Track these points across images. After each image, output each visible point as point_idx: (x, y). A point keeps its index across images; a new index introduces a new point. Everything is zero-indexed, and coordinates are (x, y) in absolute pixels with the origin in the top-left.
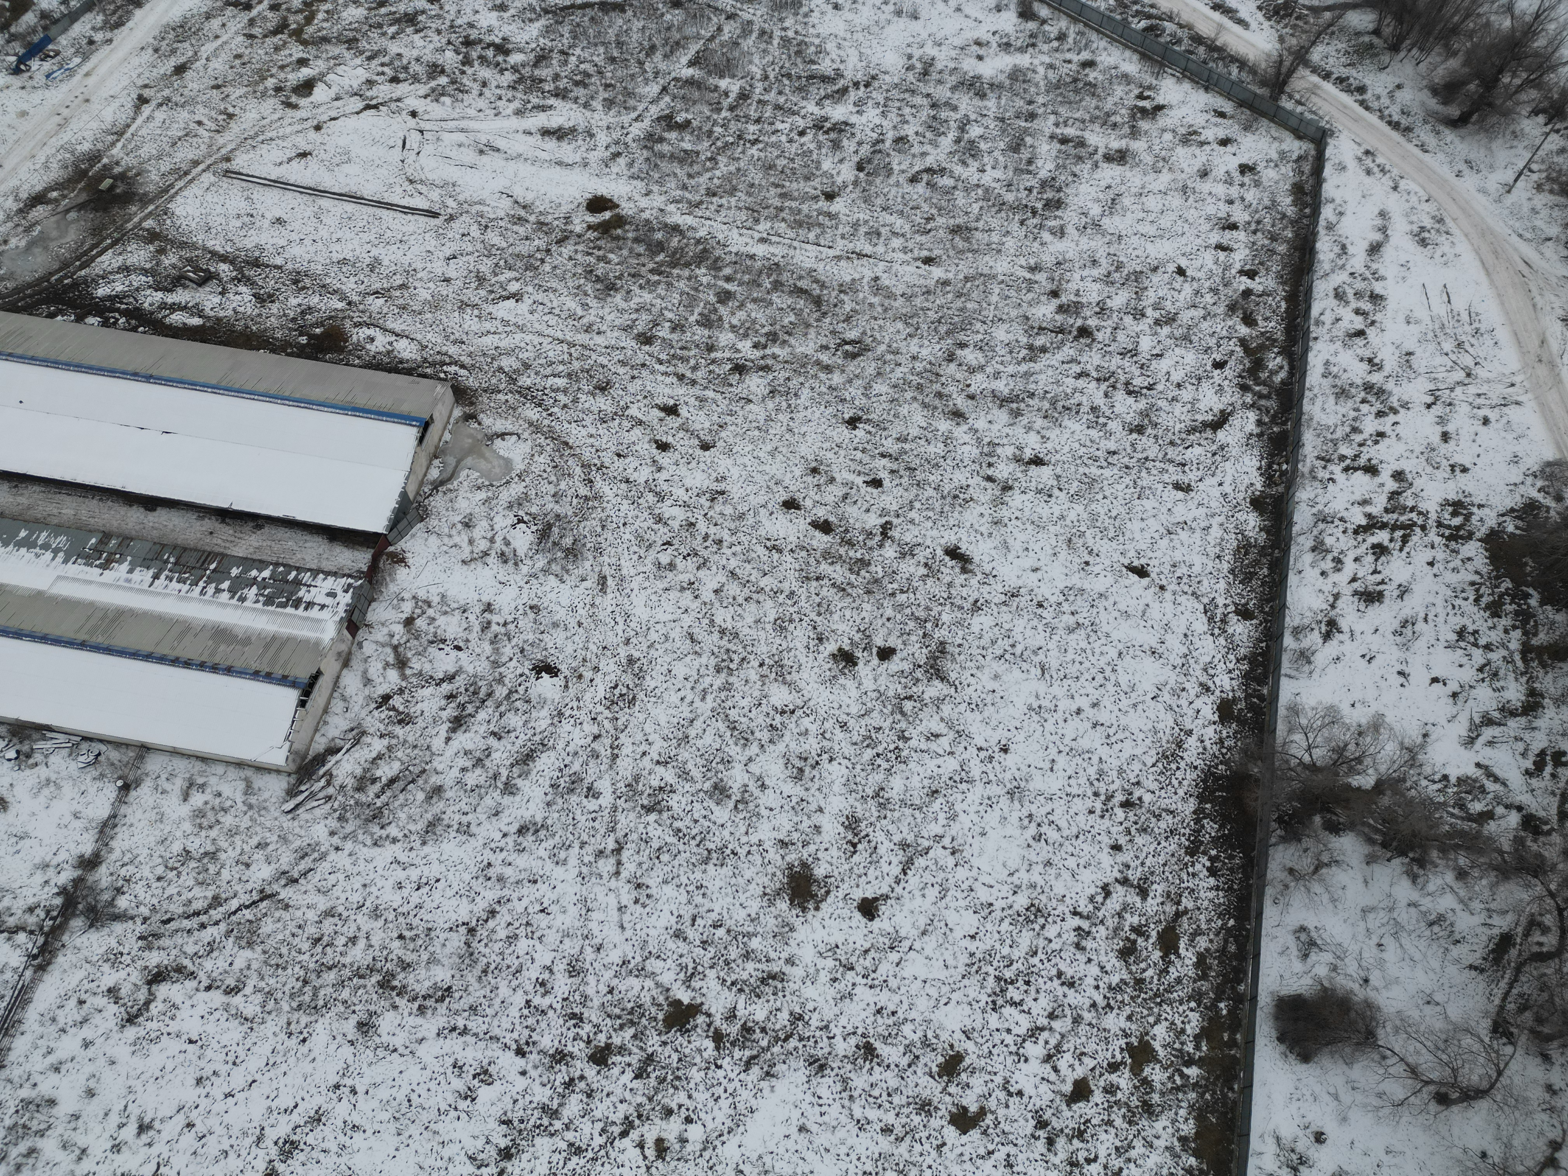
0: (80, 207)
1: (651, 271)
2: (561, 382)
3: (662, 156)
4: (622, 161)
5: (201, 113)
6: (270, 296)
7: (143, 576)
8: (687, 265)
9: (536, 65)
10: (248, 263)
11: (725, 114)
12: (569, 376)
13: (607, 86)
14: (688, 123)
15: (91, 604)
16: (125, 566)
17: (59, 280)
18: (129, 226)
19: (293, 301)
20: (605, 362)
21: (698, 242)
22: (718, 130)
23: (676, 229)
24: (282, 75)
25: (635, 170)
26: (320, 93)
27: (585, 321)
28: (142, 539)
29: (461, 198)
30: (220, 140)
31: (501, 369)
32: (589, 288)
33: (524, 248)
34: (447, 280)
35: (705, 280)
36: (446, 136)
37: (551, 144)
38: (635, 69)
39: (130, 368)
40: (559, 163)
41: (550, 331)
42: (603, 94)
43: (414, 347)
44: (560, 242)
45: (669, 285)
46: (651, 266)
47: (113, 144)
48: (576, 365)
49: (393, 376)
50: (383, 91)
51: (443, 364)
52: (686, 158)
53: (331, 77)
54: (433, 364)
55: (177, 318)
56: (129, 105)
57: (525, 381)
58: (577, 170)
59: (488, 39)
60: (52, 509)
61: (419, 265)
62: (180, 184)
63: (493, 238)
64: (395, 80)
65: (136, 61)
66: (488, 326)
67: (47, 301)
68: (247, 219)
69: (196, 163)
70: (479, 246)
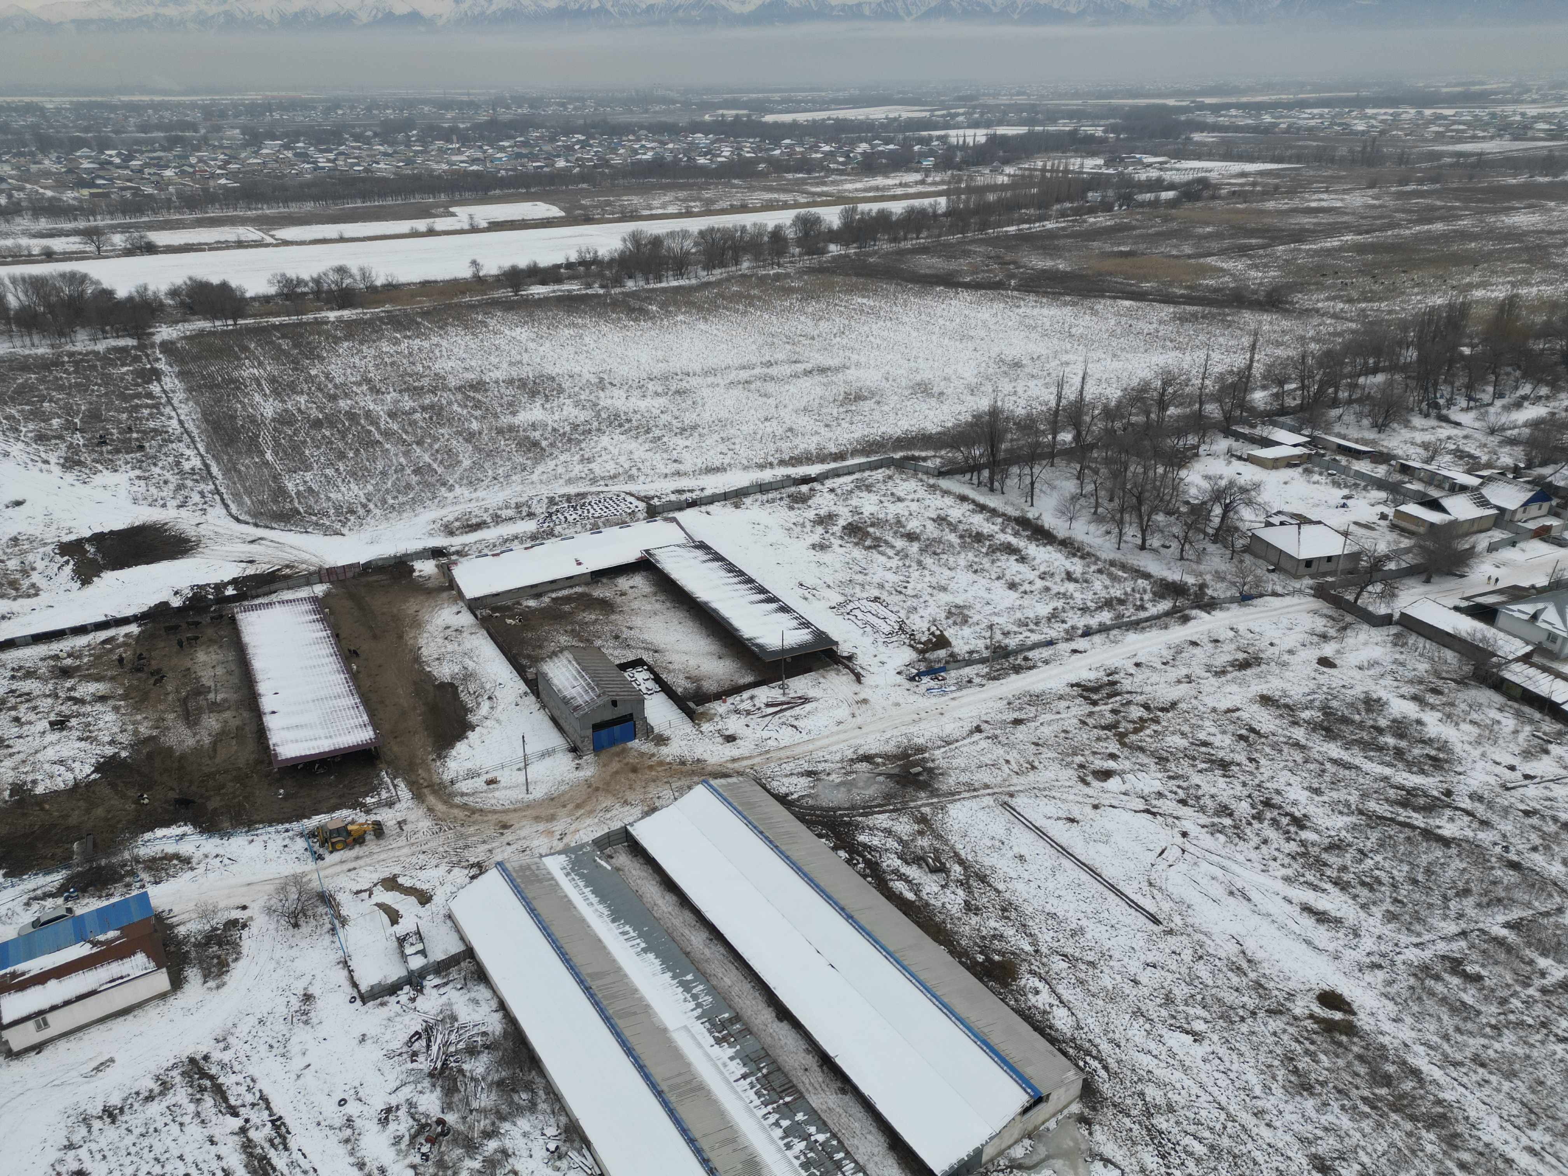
0: (889, 776)
1: (1364, 1099)
2: (1199, 1149)
3: (1432, 993)
4: (1381, 975)
5: (1013, 756)
6: (977, 909)
7: (737, 1068)
8: (1413, 1118)
9: (1326, 850)
10: (977, 875)
11: (1531, 991)
12: (1212, 1148)
13: (1396, 901)
14: (1478, 978)
15: (689, 1065)
16: (731, 1052)
17: (842, 816)
18: (912, 804)
19: (992, 923)
20: (1260, 1159)
21: (1439, 1102)
22: (1516, 1003)
23: (1416, 1073)
24: (1091, 758)
25: (1392, 990)
26: (1113, 783)
27: (1259, 1103)
28: (757, 1038)
29: (1190, 921)
30: (1015, 780)
31: (1142, 1094)
32: (1281, 1073)
33: (1230, 997)
34: (1136, 982)
35: (1429, 1148)
36: (1204, 865)
37: (1308, 922)
38: (1436, 899)
39: (842, 903)
40: (1308, 942)
41: (1215, 1090)
42: (1387, 905)
43: (1071, 1021)
44: (1270, 1012)
45: (1380, 1126)
46: (1366, 1093)
47: (939, 747)
48: (1225, 1142)
49: (1036, 1035)
50: (1168, 805)
51: (1088, 1053)
52: (1460, 1009)
53: (1130, 776)
54: (1079, 1048)
55: (899, 886)
56: (968, 727)
57: (1161, 1122)
58: (1324, 957)
59: (1288, 809)
60: (719, 971)
61: (1117, 955)
62: (967, 795)
63: (1203, 970)
64: (1183, 802)
65: (991, 704)
66: (1152, 1046)
67: (824, 825)
68: (997, 844)
69: (987, 786)
70: (1184, 970)
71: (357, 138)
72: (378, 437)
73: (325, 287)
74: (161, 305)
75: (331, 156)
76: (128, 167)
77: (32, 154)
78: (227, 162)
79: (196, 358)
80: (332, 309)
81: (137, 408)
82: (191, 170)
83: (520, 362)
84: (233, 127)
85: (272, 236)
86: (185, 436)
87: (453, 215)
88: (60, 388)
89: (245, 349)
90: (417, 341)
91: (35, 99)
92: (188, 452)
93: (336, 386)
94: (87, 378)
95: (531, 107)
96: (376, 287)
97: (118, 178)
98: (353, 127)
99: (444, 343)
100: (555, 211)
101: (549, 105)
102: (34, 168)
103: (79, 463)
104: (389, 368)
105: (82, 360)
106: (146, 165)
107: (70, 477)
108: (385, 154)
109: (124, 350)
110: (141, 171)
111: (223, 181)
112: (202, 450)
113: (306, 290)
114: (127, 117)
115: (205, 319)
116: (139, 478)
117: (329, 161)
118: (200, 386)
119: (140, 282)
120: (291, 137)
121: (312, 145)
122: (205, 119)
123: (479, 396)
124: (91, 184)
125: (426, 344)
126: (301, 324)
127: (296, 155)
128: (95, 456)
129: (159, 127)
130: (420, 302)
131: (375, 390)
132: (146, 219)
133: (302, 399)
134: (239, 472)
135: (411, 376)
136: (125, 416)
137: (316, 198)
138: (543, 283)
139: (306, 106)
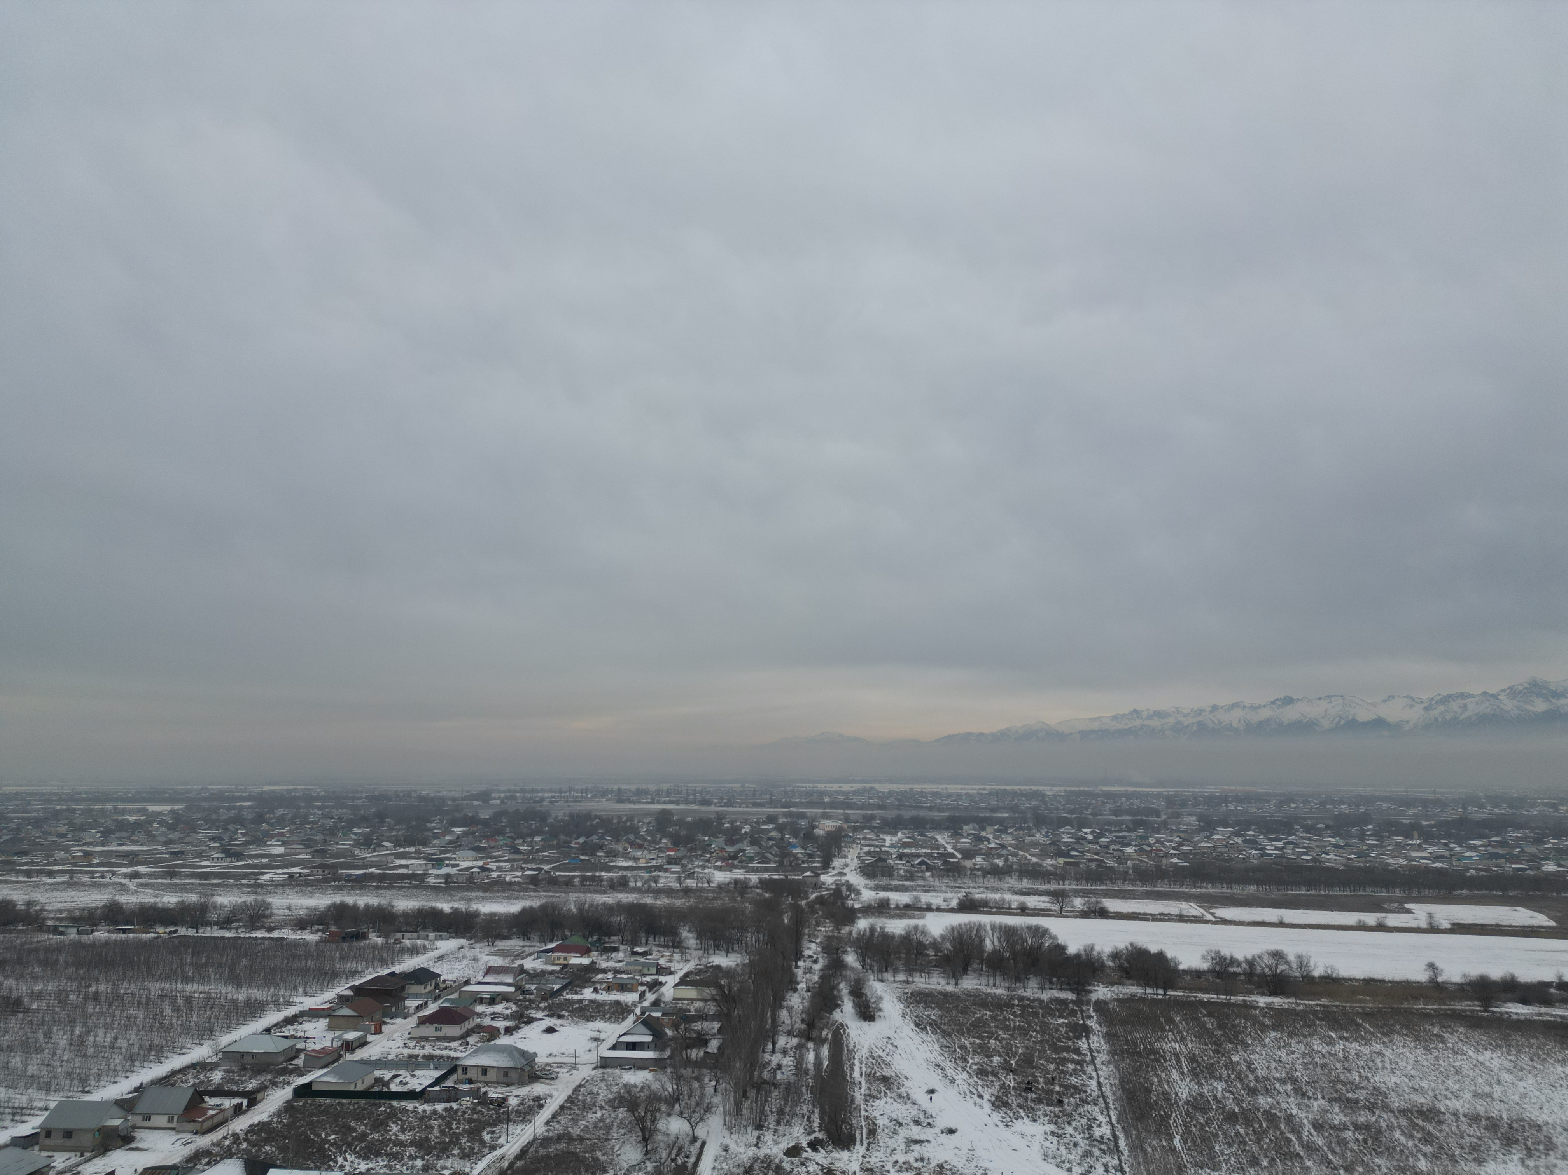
71: (1308, 829)
72: (1298, 1149)
73: (1259, 970)
74: (1103, 965)
75: (1280, 844)
76: (1097, 843)
77: (1029, 828)
78: (1180, 844)
79: (1124, 1022)
80: (1263, 994)
81: (1064, 1061)
82: (1148, 849)
83: (1490, 1095)
84: (1190, 815)
85: (1212, 914)
86: (1101, 1099)
87: (1409, 911)
88: (1006, 1029)
89: (1171, 1021)
90: (1355, 1045)
91: (1041, 788)
92: (1101, 1118)
93: (1257, 1079)
94: (1029, 1023)
95: (1511, 806)
96: (1313, 978)
97: (1088, 851)
98: (1305, 819)
99: (1388, 1053)
100: (1541, 920)
101: (1533, 805)
102: (1028, 839)
103: (1006, 1105)
104: (1319, 1070)
105: (1028, 1006)
106: (1112, 842)
107: (996, 1117)
108: (1336, 846)
109: (1064, 1002)
110: (1107, 847)
111: (1175, 860)
112: (1114, 1118)
113: (1238, 970)
114: (1104, 803)
115: (1139, 985)
116: (1053, 1133)
117: (1277, 849)
118: (1122, 1052)
119: (1089, 941)
120: (1242, 825)
121: (1262, 833)
122: (1167, 807)
123: (1430, 1127)
124: (1067, 855)
125: (1365, 1050)
126: (1229, 1005)
127: (1245, 841)
128: (1021, 1101)
129: (1129, 812)
130: (1361, 1001)
131: (1300, 1093)
132: (1104, 887)
133: (1220, 1086)
134: (1145, 1151)
135: (1344, 1084)
136: (1052, 1067)
137: (1259, 882)
138: (1525, 1002)
139: (1260, 799)
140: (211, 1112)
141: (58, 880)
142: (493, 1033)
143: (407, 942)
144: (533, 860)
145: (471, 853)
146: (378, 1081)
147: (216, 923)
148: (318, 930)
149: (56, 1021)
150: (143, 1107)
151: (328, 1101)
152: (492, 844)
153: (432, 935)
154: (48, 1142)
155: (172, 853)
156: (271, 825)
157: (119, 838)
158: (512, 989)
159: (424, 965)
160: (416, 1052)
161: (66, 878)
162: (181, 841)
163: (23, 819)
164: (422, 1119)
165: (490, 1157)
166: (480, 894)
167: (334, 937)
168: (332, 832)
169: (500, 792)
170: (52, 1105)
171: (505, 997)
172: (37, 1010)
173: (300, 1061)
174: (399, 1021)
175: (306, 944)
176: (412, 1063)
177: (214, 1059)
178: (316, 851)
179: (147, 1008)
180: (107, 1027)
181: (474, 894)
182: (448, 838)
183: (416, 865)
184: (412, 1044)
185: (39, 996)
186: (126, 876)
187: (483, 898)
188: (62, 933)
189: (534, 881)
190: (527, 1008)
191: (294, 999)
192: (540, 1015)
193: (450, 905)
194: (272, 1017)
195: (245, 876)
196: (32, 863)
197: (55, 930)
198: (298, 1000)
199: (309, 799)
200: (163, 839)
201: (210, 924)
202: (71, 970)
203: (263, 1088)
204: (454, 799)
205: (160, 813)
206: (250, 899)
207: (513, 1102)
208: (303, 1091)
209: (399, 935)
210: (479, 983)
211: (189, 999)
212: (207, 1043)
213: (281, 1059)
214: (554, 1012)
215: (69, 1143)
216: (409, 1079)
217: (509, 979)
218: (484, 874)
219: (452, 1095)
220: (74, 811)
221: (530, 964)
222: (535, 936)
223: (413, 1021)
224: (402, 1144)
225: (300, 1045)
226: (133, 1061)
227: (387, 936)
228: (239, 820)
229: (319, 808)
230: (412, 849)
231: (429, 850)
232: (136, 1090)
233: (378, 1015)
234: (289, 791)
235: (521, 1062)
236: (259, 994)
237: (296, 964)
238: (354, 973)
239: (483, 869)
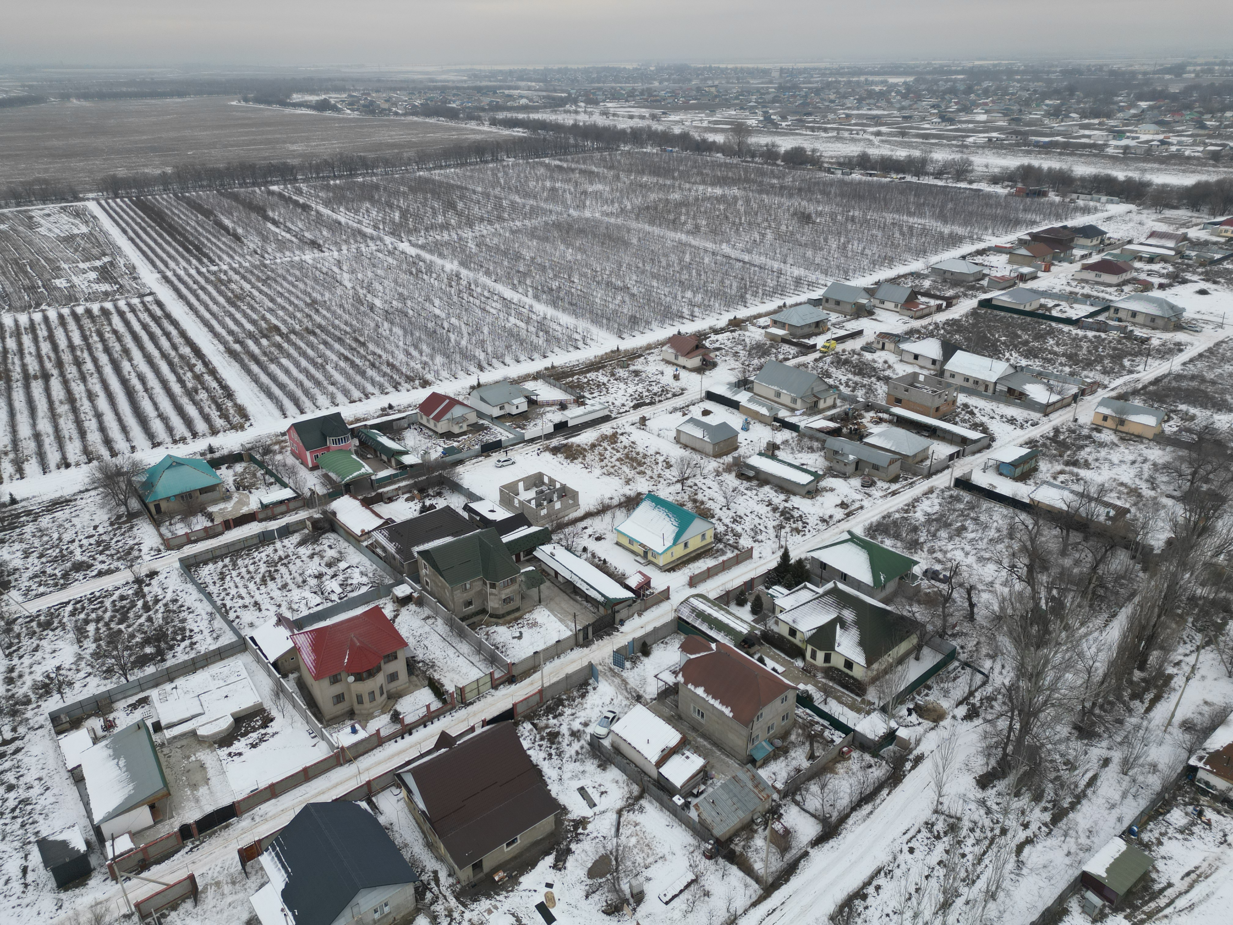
140: (922, 306)
141: (830, 135)
142: (1147, 286)
143: (1081, 203)
144: (1219, 136)
145: (1153, 127)
146: (1042, 306)
147: (932, 174)
148: (1007, 186)
149: (830, 232)
150: (880, 294)
151: (1003, 314)
152: (1177, 118)
153: (1104, 199)
154: (827, 305)
155: (904, 117)
156: (978, 95)
157: (869, 104)
158: (1172, 253)
159: (1094, 223)
160: (1077, 290)
161: (834, 134)
162: (910, 107)
163: (809, 88)
164: (1074, 339)
165: (1127, 378)
166: (1156, 166)
167: (1019, 193)
168: (1027, 103)
169: (1196, 64)
170: (829, 284)
171: (1164, 259)
172: (820, 223)
173: (985, 283)
174: (1065, 265)
175: (997, 196)
176: (1072, 298)
177: (926, 272)
178: (1013, 119)
179: (883, 231)
180: (860, 240)
181: (1149, 165)
182: (1133, 111)
183: (1097, 136)
184: (1074, 284)
185: (820, 214)
186: (873, 133)
187: (1158, 170)
188: (833, 173)
189: (1216, 157)
190: (1184, 271)
191: (984, 237)
192: (1195, 278)
193: (1125, 174)
194: (967, 248)
195: (955, 138)
196: (814, 122)
197: (829, 171)
198: (988, 238)
199: (1010, 73)
200: (898, 106)
201: (927, 174)
202: (838, 199)
203: (957, 297)
204: (1145, 73)
205: (896, 85)
206: (957, 156)
207: (1155, 342)
208: (986, 304)
209: (1074, 196)
210: (1141, 244)
211: (911, 228)
212: (922, 260)
213: (972, 279)
214: (1209, 277)
215: (838, 308)
216: (1068, 309)
217: (1171, 244)
218: (1163, 147)
219: (1102, 327)
220: (839, 82)
221: (1194, 233)
222: (1205, 209)
223: (1077, 266)
224: (1055, 353)
225: (986, 271)
226: (875, 265)
227: (1064, 195)
228: (953, 91)
229: (1018, 81)
230: (1096, 121)
231: (1112, 123)
232: (876, 283)
233: (1048, 258)
234: (995, 66)
235: (1169, 313)
236: (959, 230)
237: (988, 211)
238: (1033, 223)
239: (1163, 142)
